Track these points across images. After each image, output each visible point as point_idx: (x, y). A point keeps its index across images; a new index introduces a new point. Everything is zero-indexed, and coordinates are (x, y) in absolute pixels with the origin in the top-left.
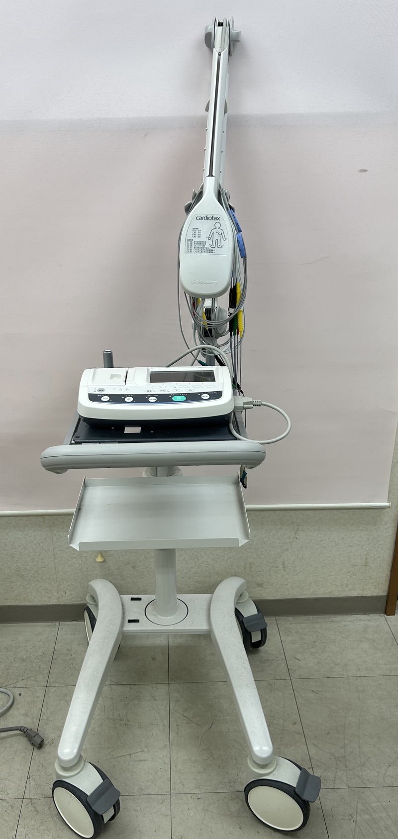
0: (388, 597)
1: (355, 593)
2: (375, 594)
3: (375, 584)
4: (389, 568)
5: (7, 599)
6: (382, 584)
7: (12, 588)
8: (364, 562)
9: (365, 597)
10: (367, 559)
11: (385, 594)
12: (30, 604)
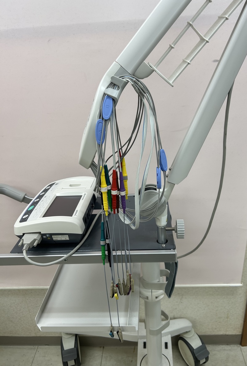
0: (242, 335)
1: (221, 333)
2: (234, 334)
3: (233, 328)
4: (243, 319)
5: (5, 333)
6: (238, 328)
7: (7, 327)
8: (226, 316)
9: (227, 335)
10: (228, 314)
11: (241, 333)
12: (19, 336)
